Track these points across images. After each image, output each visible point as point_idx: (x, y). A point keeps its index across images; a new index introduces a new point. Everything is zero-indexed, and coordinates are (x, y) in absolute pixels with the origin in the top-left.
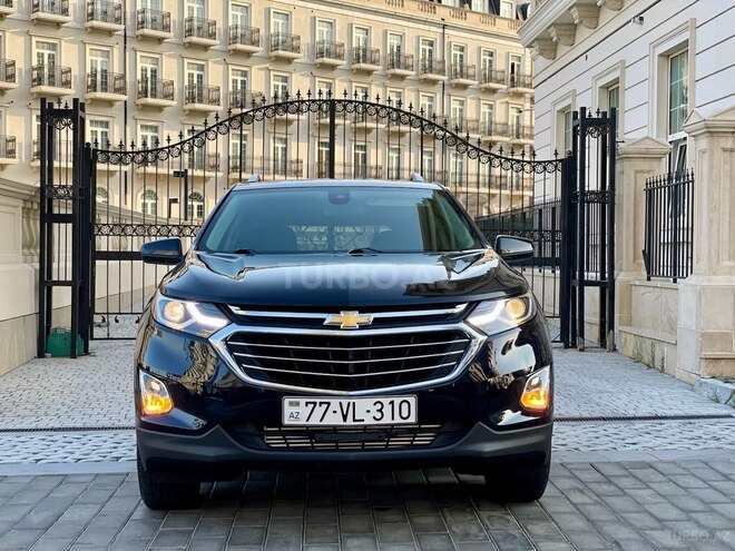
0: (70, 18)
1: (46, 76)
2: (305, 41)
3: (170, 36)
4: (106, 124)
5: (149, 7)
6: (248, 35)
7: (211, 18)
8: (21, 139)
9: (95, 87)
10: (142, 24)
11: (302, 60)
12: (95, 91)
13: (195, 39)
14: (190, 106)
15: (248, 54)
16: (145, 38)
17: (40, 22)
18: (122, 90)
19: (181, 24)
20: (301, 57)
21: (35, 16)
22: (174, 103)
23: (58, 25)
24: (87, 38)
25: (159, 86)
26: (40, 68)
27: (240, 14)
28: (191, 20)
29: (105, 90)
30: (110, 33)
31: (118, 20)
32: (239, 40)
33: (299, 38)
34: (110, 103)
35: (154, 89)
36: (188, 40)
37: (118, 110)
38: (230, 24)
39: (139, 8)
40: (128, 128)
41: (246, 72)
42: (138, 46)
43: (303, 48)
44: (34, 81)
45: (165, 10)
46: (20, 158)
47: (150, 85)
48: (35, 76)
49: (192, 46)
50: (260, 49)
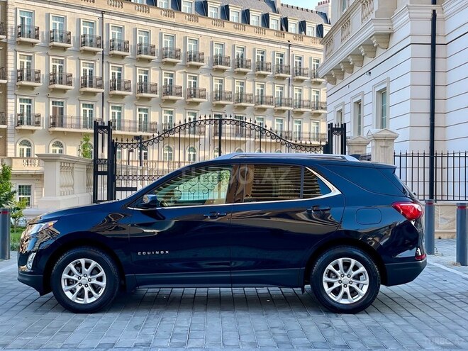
0: (72, 45)
1: (58, 79)
2: (207, 55)
3: (129, 54)
4: (92, 106)
5: (116, 38)
6: (174, 53)
7: (152, 43)
8: (43, 115)
9: (86, 84)
10: (113, 48)
11: (205, 67)
12: (86, 87)
13: (143, 56)
14: (140, 95)
15: (174, 64)
16: (114, 56)
17: (55, 47)
18: (101, 86)
19: (135, 47)
20: (205, 65)
21: (51, 44)
22: (131, 93)
23: (65, 49)
24: (81, 56)
25: (122, 84)
26: (54, 74)
27: (169, 41)
28: (141, 45)
29: (91, 86)
30: (94, 53)
31: (98, 46)
32: (168, 56)
33: (203, 54)
34: (94, 94)
35: (119, 85)
36: (139, 56)
37: (99, 97)
38: (163, 47)
39: (111, 38)
40: (104, 108)
41: (172, 74)
42: (110, 61)
43: (206, 59)
44: (51, 81)
45: (126, 39)
46: (43, 126)
47: (117, 83)
48: (51, 79)
49: (141, 60)
50: (181, 61)
